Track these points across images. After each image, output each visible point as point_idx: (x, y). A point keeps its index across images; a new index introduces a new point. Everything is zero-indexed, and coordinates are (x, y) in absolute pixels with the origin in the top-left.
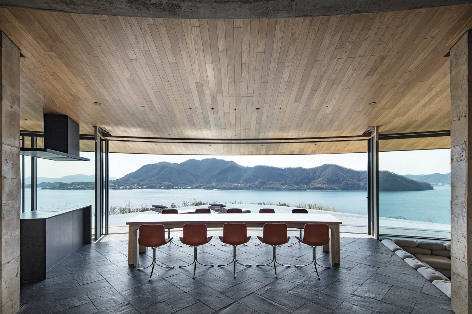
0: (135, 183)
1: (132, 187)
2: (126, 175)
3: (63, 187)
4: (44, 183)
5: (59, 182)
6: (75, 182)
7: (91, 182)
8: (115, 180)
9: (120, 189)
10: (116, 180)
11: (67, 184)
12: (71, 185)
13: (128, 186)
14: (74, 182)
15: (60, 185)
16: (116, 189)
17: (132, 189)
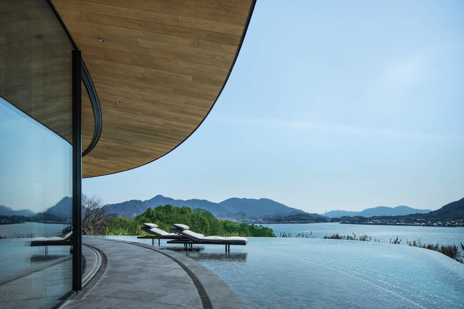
0: (460, 218)
1: (454, 223)
2: (444, 205)
3: (362, 222)
4: (345, 217)
5: (358, 216)
6: (376, 216)
7: (395, 216)
8: (427, 213)
9: (434, 226)
10: (429, 213)
11: (367, 219)
12: (371, 219)
13: (448, 221)
14: (374, 216)
15: (359, 220)
16: (429, 225)
17: (455, 226)
